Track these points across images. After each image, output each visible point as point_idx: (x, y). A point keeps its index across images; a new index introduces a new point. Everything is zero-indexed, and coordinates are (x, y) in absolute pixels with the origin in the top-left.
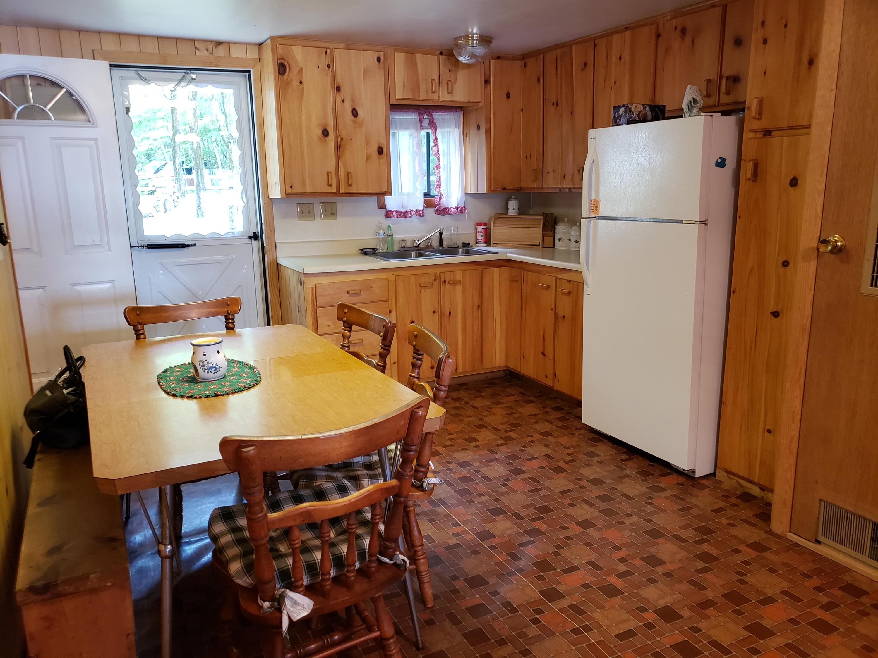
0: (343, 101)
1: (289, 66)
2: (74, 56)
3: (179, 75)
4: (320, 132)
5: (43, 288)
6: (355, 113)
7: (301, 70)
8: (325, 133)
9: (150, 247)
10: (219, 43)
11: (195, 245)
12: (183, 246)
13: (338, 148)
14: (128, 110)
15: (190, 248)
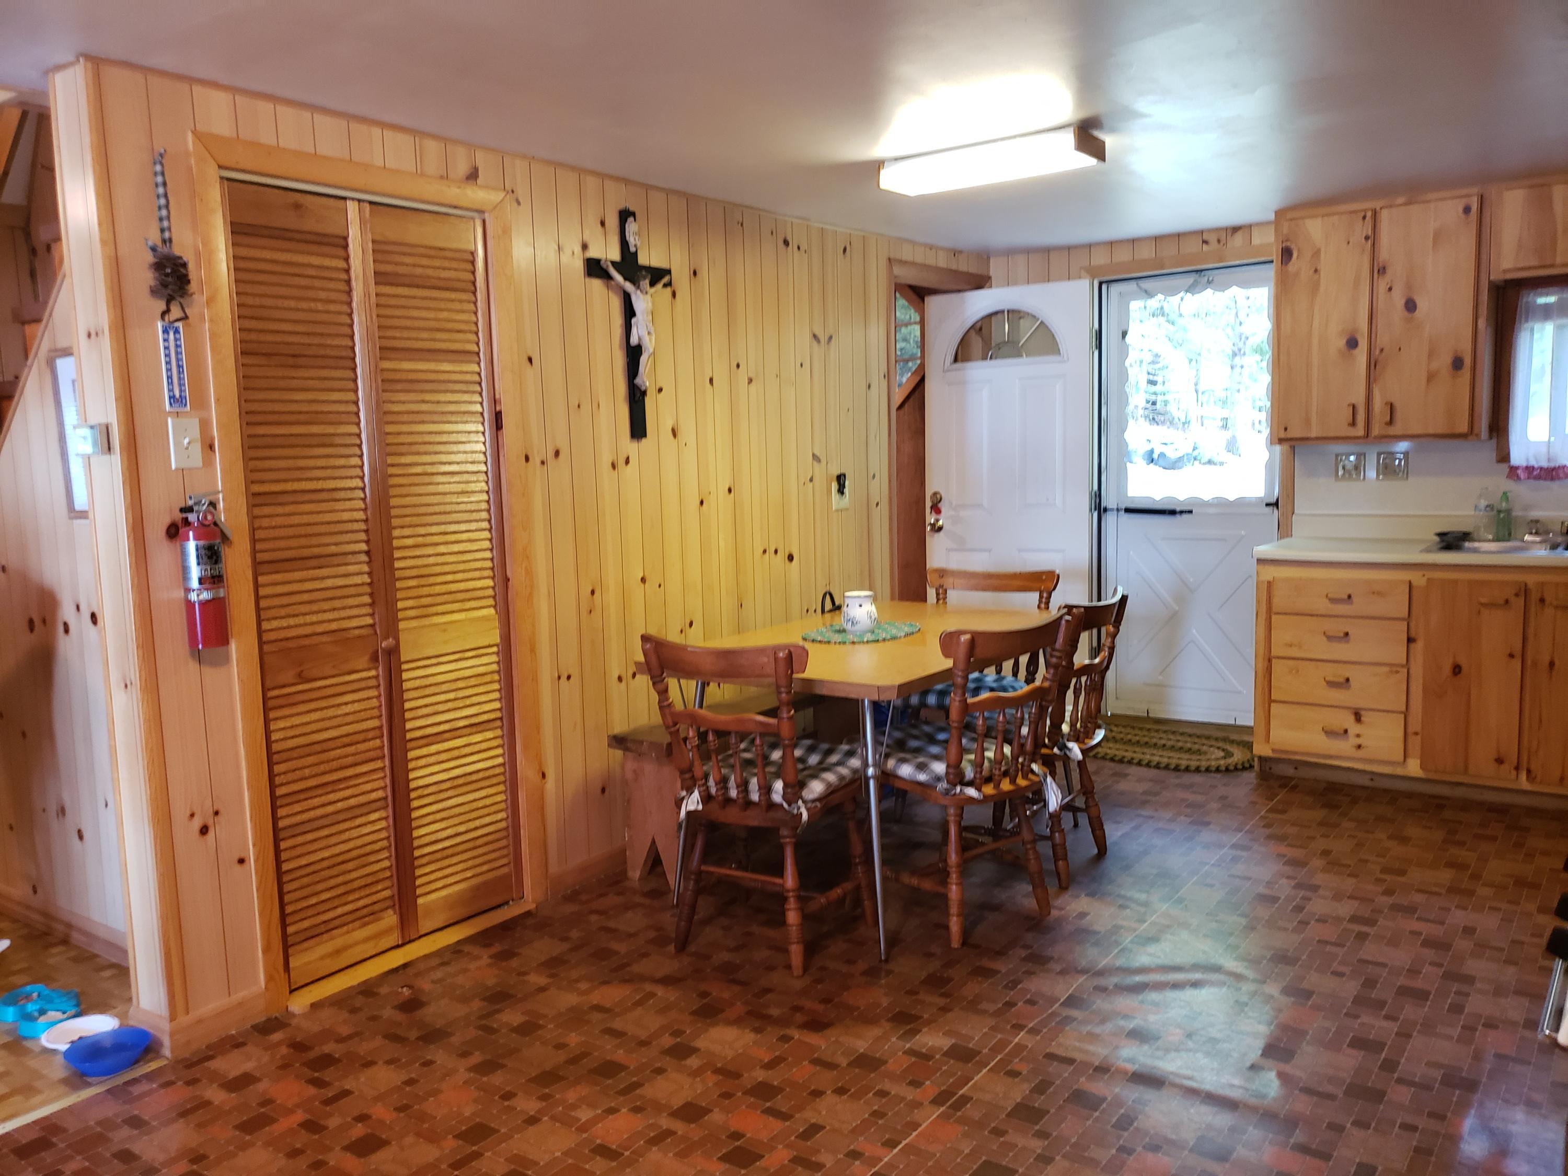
0: (1390, 289)
1: (1299, 250)
2: (1060, 279)
3: (1190, 279)
4: (1342, 343)
5: (990, 551)
6: (1410, 306)
7: (1317, 254)
8: (1352, 343)
9: (1128, 510)
10: (1235, 229)
11: (1190, 512)
12: (1173, 512)
13: (1373, 365)
14: (1124, 334)
15: (1185, 516)
